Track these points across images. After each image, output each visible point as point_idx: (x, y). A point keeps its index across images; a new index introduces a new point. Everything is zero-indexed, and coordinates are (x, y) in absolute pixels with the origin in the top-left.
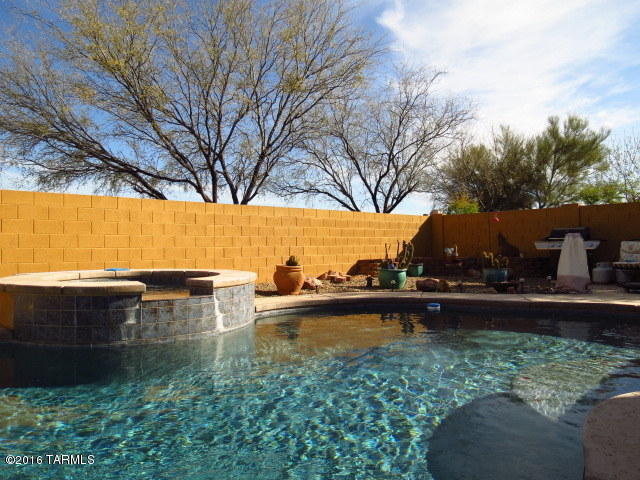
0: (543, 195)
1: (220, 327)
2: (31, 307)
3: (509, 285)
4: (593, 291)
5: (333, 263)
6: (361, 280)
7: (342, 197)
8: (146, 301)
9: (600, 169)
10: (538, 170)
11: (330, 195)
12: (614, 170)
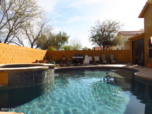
11: (16, 43)
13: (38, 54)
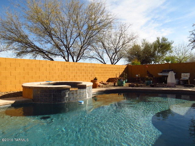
0: (155, 59)
1: (87, 97)
2: (39, 93)
3: (154, 85)
4: (177, 87)
5: (103, 79)
6: (112, 84)
7: (101, 59)
8: (71, 91)
9: (170, 52)
10: (154, 52)
11: (97, 59)
12: (174, 52)
13: (110, 70)
